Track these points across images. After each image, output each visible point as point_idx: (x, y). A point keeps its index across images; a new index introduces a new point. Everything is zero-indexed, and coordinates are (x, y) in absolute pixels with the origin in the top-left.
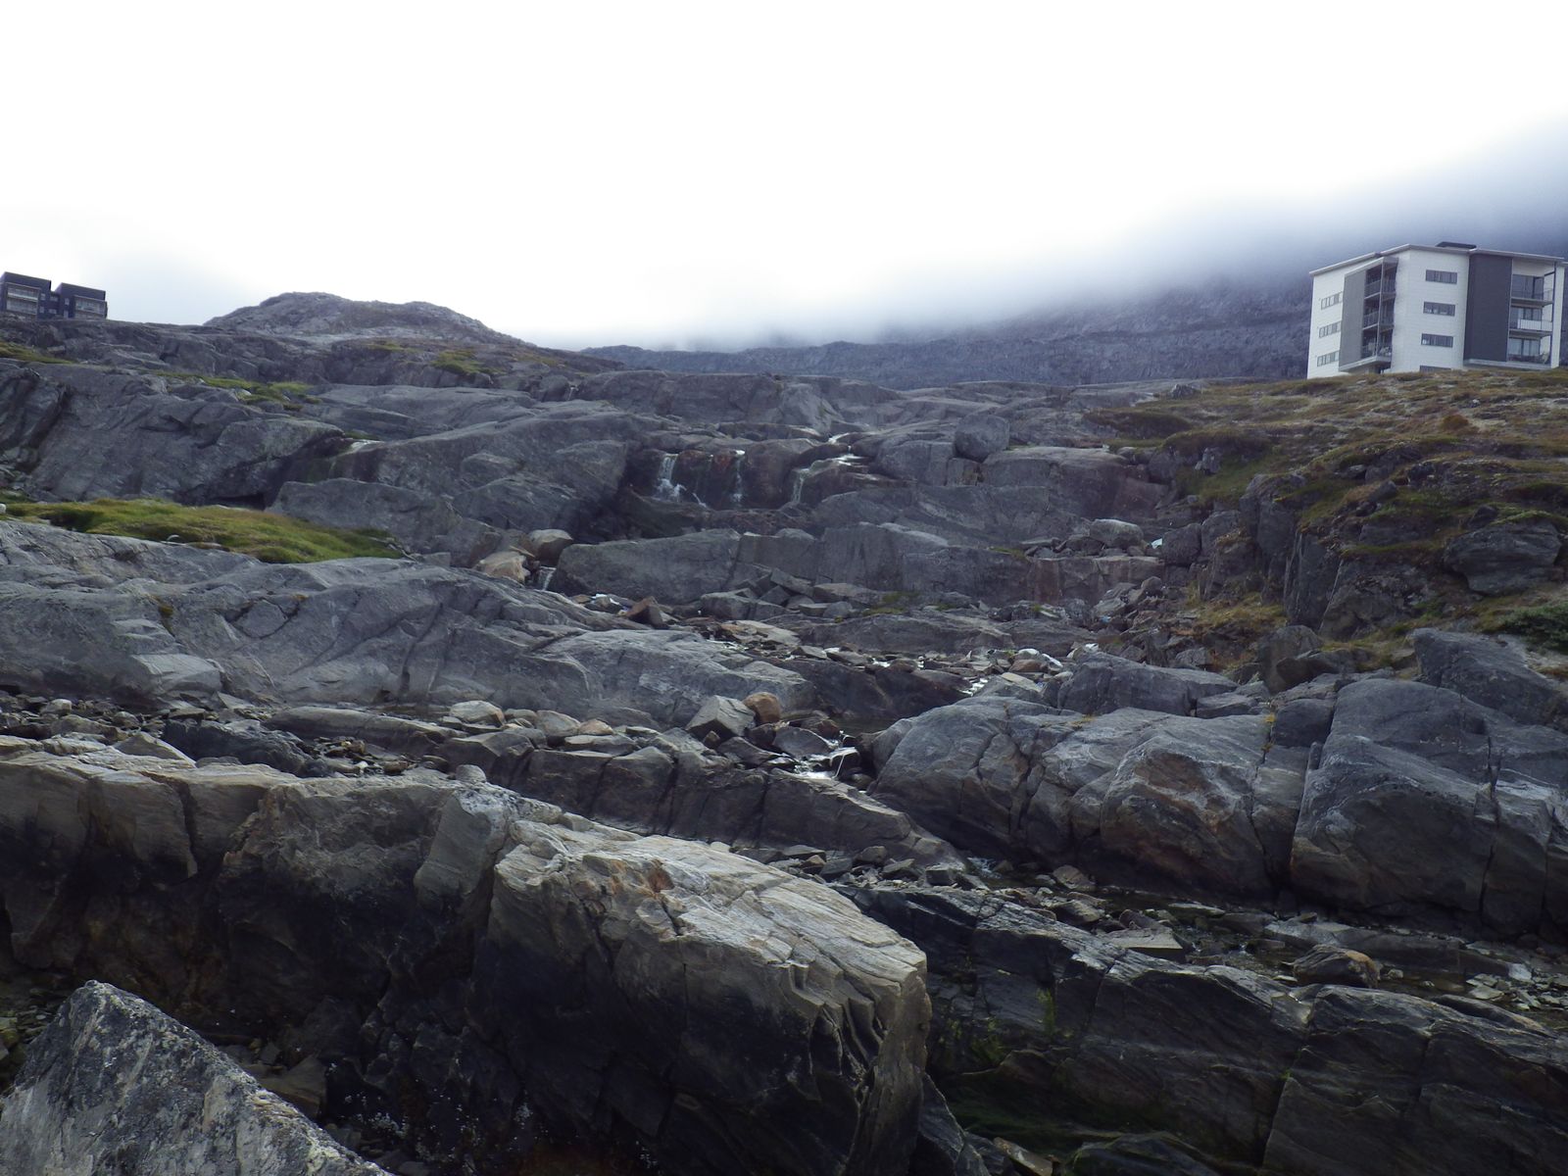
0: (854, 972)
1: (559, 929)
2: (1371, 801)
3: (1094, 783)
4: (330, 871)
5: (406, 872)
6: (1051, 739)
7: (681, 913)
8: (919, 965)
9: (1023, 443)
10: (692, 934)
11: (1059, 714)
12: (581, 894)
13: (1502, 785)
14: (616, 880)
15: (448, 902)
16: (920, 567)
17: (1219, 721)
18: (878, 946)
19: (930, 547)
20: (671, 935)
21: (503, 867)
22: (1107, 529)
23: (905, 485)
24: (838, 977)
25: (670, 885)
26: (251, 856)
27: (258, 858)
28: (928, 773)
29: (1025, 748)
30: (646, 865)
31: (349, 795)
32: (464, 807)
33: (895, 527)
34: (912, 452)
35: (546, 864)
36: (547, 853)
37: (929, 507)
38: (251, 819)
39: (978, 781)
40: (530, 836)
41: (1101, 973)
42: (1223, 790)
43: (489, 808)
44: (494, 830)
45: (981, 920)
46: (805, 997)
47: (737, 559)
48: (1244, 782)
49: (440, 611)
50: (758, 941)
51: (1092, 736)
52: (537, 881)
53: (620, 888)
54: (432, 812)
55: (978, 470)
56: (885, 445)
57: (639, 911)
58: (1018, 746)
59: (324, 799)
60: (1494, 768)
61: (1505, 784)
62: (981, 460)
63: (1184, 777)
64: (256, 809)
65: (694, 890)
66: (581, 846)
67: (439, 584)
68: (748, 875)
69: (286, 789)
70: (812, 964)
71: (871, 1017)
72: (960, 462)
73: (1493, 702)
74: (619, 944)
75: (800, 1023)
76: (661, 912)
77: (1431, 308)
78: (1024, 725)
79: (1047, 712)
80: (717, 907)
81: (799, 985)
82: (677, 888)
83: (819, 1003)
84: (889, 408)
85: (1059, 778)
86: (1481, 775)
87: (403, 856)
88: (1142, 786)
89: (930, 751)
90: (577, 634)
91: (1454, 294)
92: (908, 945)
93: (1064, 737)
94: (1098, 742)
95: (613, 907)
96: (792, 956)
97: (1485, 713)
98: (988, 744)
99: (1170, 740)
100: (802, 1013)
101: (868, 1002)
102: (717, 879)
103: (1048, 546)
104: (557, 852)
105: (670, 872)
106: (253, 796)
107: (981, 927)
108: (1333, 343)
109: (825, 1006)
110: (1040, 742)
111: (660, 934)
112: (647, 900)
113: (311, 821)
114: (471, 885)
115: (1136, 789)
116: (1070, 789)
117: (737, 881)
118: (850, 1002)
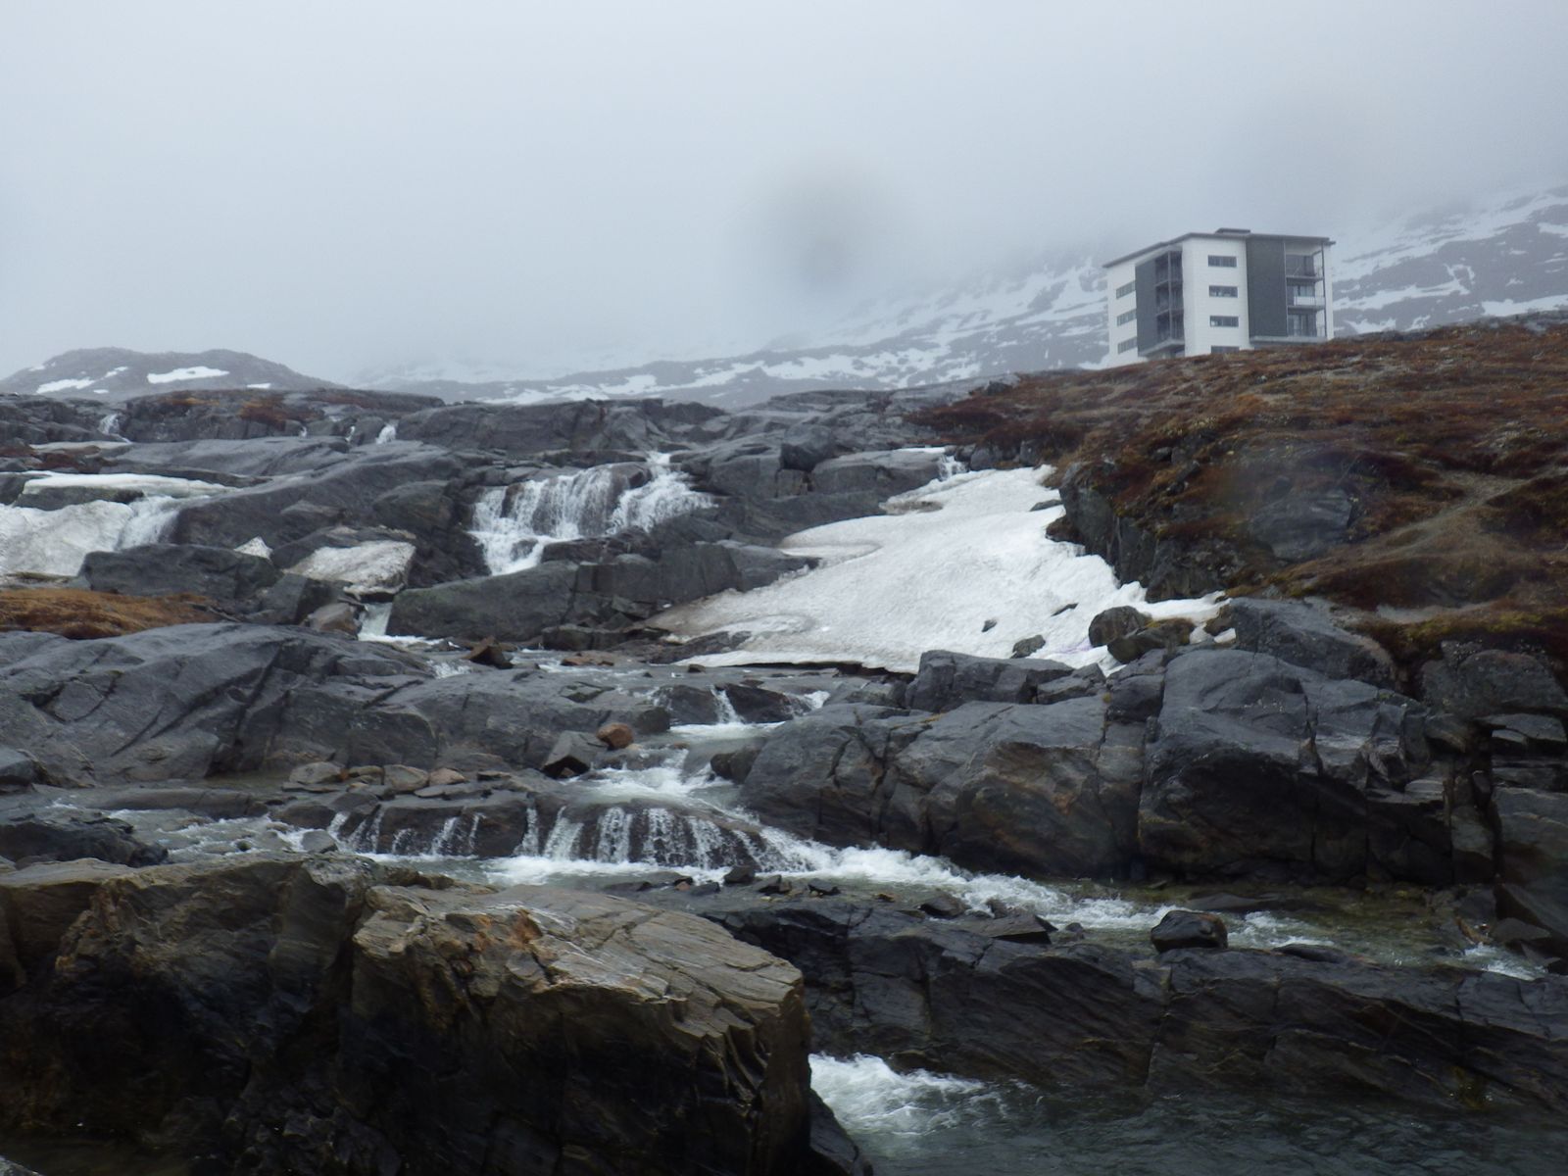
0: (734, 999)
1: (427, 993)
2: (1207, 767)
3: (952, 779)
4: (173, 962)
5: (260, 951)
6: (903, 741)
7: (552, 961)
8: (796, 984)
9: (847, 449)
10: (566, 981)
11: (907, 714)
12: (447, 955)
13: (1322, 740)
14: (482, 936)
15: (308, 977)
17: (1059, 705)
18: (754, 969)
19: (767, 560)
20: (544, 986)
21: (362, 937)
23: (735, 500)
24: (717, 1006)
25: (539, 933)
26: (86, 957)
27: (94, 959)
28: (786, 787)
29: (878, 751)
30: (513, 918)
31: (189, 880)
32: (315, 879)
33: (730, 544)
34: (741, 467)
35: (407, 928)
36: (408, 916)
37: (763, 521)
38: (84, 916)
39: (835, 789)
40: (388, 900)
41: (972, 967)
42: (1068, 771)
43: (342, 877)
44: (348, 901)
45: (852, 928)
46: (686, 1030)
47: (574, 590)
48: (1087, 762)
49: (269, 672)
50: (634, 979)
51: (941, 734)
52: (399, 947)
53: (488, 943)
54: (281, 889)
55: (807, 480)
56: (714, 464)
57: (508, 964)
58: (871, 750)
59: (162, 889)
60: (1312, 724)
61: (1323, 737)
62: (809, 469)
63: (1032, 763)
64: (88, 907)
65: (563, 937)
66: (442, 904)
67: (265, 645)
68: (618, 914)
69: (119, 882)
70: (688, 995)
71: (753, 1041)
72: (791, 472)
73: (1306, 661)
74: (491, 1000)
75: (683, 1056)
76: (532, 963)
77: (1215, 290)
78: (875, 730)
79: (895, 714)
80: (589, 950)
81: (680, 1019)
82: (547, 937)
83: (700, 1035)
84: (713, 425)
85: (914, 778)
86: (1301, 732)
87: (253, 937)
88: (994, 777)
89: (787, 765)
90: (418, 683)
91: (1236, 277)
92: (783, 964)
93: (914, 737)
94: (945, 739)
95: (483, 963)
96: (669, 991)
97: (1299, 672)
99: (1015, 730)
100: (685, 1047)
101: (748, 1027)
102: (586, 921)
104: (418, 914)
105: (537, 921)
106: (82, 893)
107: (852, 935)
108: (1131, 330)
109: (707, 1036)
110: (892, 744)
111: (533, 985)
112: (517, 952)
113: (150, 913)
114: (330, 959)
115: (988, 780)
116: (926, 787)
117: (607, 921)
118: (731, 1028)
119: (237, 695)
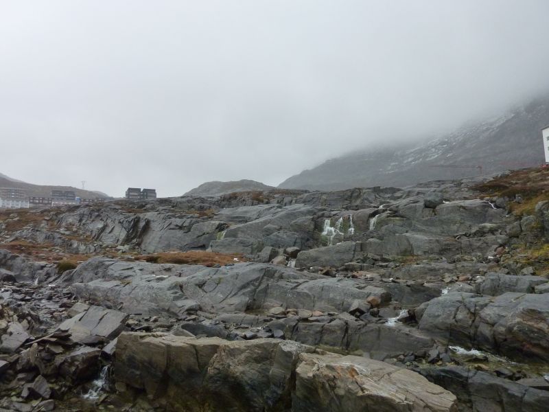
0: (430, 404)
1: (320, 391)
3: (501, 322)
4: (242, 372)
5: (266, 371)
6: (481, 307)
7: (363, 384)
9: (448, 200)
10: (368, 392)
11: (482, 296)
14: (338, 373)
15: (281, 382)
17: (545, 295)
19: (421, 240)
20: (360, 394)
21: (298, 370)
22: (485, 227)
23: (408, 219)
25: (358, 374)
26: (216, 369)
27: (218, 369)
28: (437, 322)
29: (472, 310)
34: (411, 208)
35: (313, 368)
37: (419, 226)
38: (215, 355)
39: (456, 324)
40: (306, 358)
41: (522, 398)
43: (292, 349)
44: (293, 357)
45: (470, 378)
49: (263, 278)
50: (393, 394)
51: (497, 304)
52: (311, 375)
53: (340, 376)
54: (272, 351)
56: (400, 207)
57: (348, 384)
58: (469, 309)
59: (237, 349)
62: (434, 207)
63: (537, 317)
64: (216, 353)
66: (324, 361)
68: (385, 369)
69: (225, 346)
72: (427, 209)
74: (342, 397)
76: (356, 384)
78: (470, 302)
79: (478, 296)
80: (375, 381)
81: (411, 411)
82: (360, 375)
85: (487, 321)
87: (264, 366)
88: (521, 322)
89: (437, 314)
92: (449, 393)
93: (486, 305)
94: (499, 306)
95: (339, 383)
96: (406, 399)
99: (528, 304)
103: (464, 235)
104: (316, 363)
106: (215, 348)
110: (477, 308)
111: (357, 393)
112: (351, 380)
113: (234, 356)
114: (288, 376)
115: (518, 323)
116: (493, 325)
117: (381, 371)
119: (253, 285)
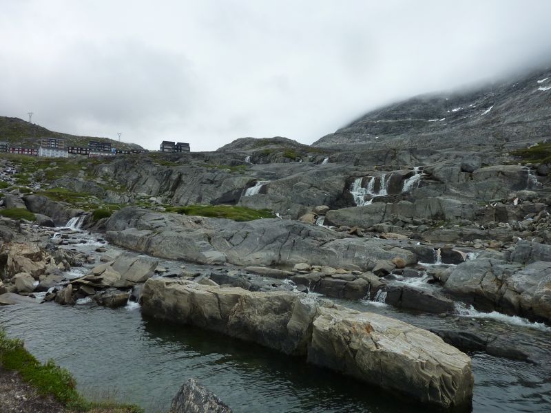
0: (443, 364)
1: (335, 344)
3: (529, 290)
4: (261, 322)
5: (285, 323)
6: (509, 274)
7: (378, 341)
8: (468, 363)
9: (487, 165)
10: (382, 349)
11: (511, 264)
12: (342, 333)
14: (354, 328)
15: (299, 334)
16: (452, 211)
19: (455, 204)
20: (374, 349)
21: (315, 323)
22: (523, 194)
23: (443, 183)
24: (437, 366)
25: (373, 330)
26: (237, 317)
28: (462, 286)
29: (499, 277)
30: (364, 323)
31: (265, 298)
32: (302, 302)
33: (441, 198)
34: (445, 171)
35: (330, 322)
36: (330, 319)
37: (453, 190)
38: (237, 305)
39: (481, 289)
40: (324, 312)
43: (310, 302)
44: (312, 310)
46: (425, 373)
47: (385, 212)
49: (289, 235)
51: (526, 272)
52: (327, 328)
53: (356, 331)
54: (291, 303)
55: (471, 176)
56: (435, 170)
57: (363, 339)
58: (496, 276)
59: (258, 299)
62: (471, 172)
64: (238, 302)
65: (382, 333)
66: (341, 316)
67: (289, 226)
68: (401, 327)
69: (246, 296)
70: (427, 361)
71: (451, 381)
72: (463, 174)
74: (356, 351)
75: (424, 383)
76: (371, 340)
78: (498, 268)
79: (507, 263)
80: (390, 339)
81: (423, 368)
82: (376, 331)
83: (431, 376)
84: (435, 156)
85: (514, 288)
87: (283, 318)
88: (549, 292)
89: (462, 279)
90: (333, 240)
92: (464, 355)
93: (514, 273)
94: (529, 275)
95: (354, 338)
96: (419, 357)
98: (484, 276)
100: (425, 379)
101: (450, 376)
102: (390, 328)
103: (500, 201)
104: (333, 318)
105: (373, 326)
109: (433, 376)
110: (505, 275)
111: (371, 348)
112: (366, 336)
113: (254, 306)
114: (305, 329)
116: (519, 292)
117: (397, 329)
118: (443, 375)
119: (280, 240)
